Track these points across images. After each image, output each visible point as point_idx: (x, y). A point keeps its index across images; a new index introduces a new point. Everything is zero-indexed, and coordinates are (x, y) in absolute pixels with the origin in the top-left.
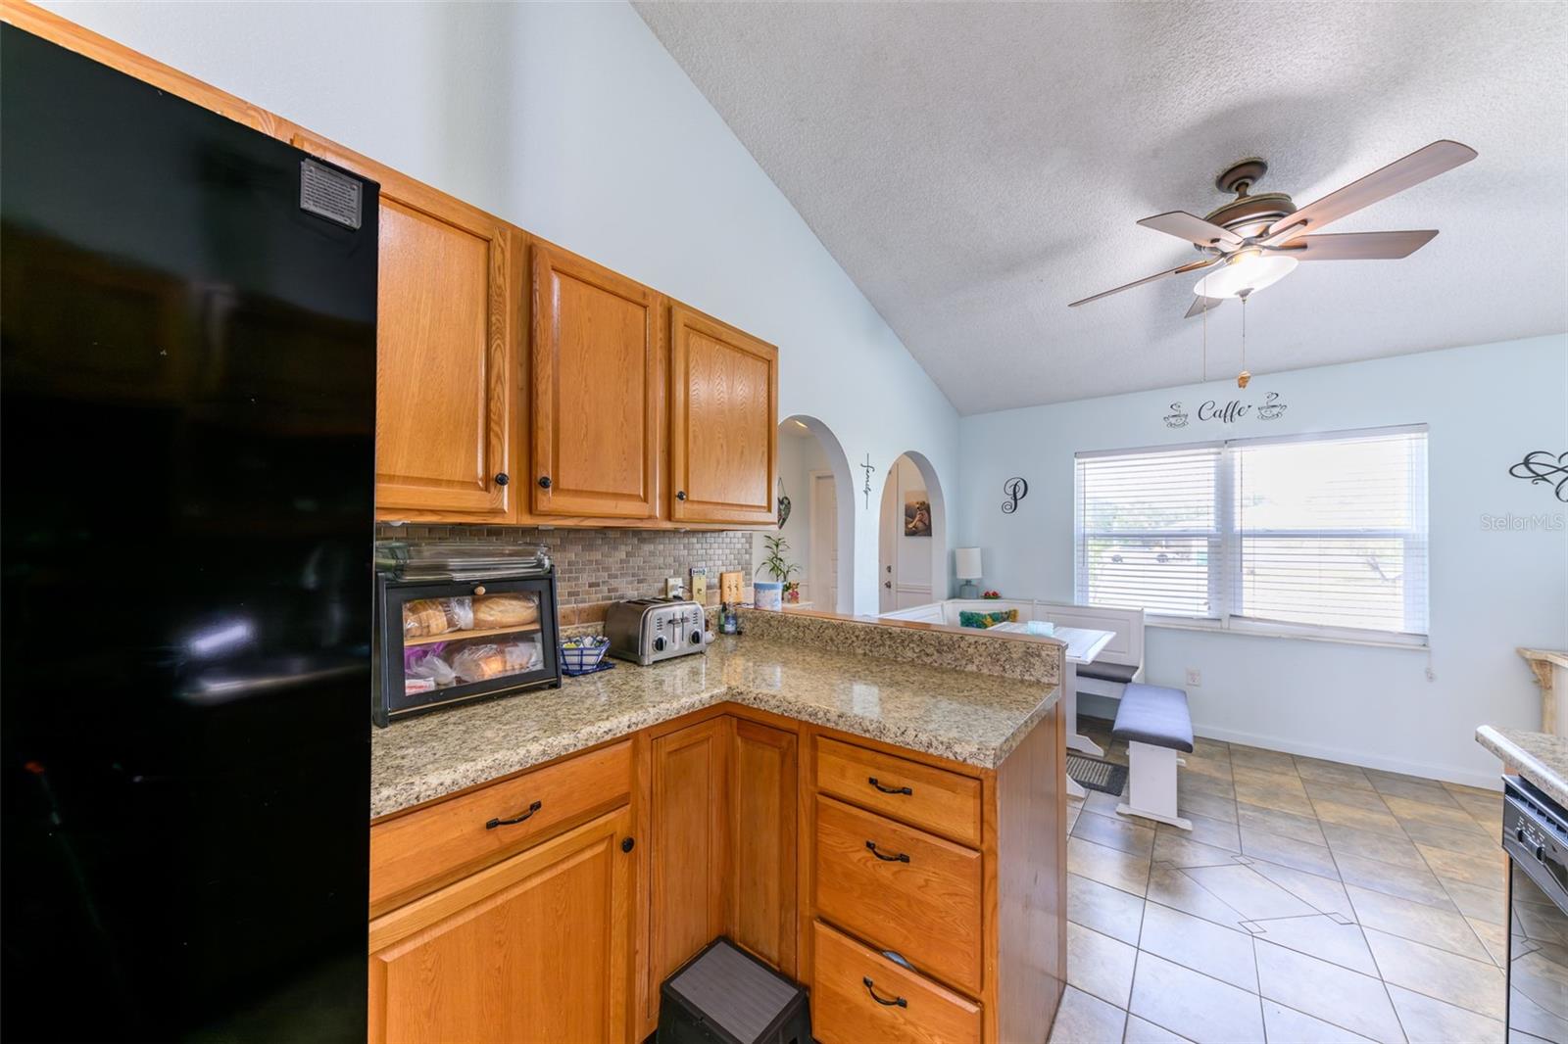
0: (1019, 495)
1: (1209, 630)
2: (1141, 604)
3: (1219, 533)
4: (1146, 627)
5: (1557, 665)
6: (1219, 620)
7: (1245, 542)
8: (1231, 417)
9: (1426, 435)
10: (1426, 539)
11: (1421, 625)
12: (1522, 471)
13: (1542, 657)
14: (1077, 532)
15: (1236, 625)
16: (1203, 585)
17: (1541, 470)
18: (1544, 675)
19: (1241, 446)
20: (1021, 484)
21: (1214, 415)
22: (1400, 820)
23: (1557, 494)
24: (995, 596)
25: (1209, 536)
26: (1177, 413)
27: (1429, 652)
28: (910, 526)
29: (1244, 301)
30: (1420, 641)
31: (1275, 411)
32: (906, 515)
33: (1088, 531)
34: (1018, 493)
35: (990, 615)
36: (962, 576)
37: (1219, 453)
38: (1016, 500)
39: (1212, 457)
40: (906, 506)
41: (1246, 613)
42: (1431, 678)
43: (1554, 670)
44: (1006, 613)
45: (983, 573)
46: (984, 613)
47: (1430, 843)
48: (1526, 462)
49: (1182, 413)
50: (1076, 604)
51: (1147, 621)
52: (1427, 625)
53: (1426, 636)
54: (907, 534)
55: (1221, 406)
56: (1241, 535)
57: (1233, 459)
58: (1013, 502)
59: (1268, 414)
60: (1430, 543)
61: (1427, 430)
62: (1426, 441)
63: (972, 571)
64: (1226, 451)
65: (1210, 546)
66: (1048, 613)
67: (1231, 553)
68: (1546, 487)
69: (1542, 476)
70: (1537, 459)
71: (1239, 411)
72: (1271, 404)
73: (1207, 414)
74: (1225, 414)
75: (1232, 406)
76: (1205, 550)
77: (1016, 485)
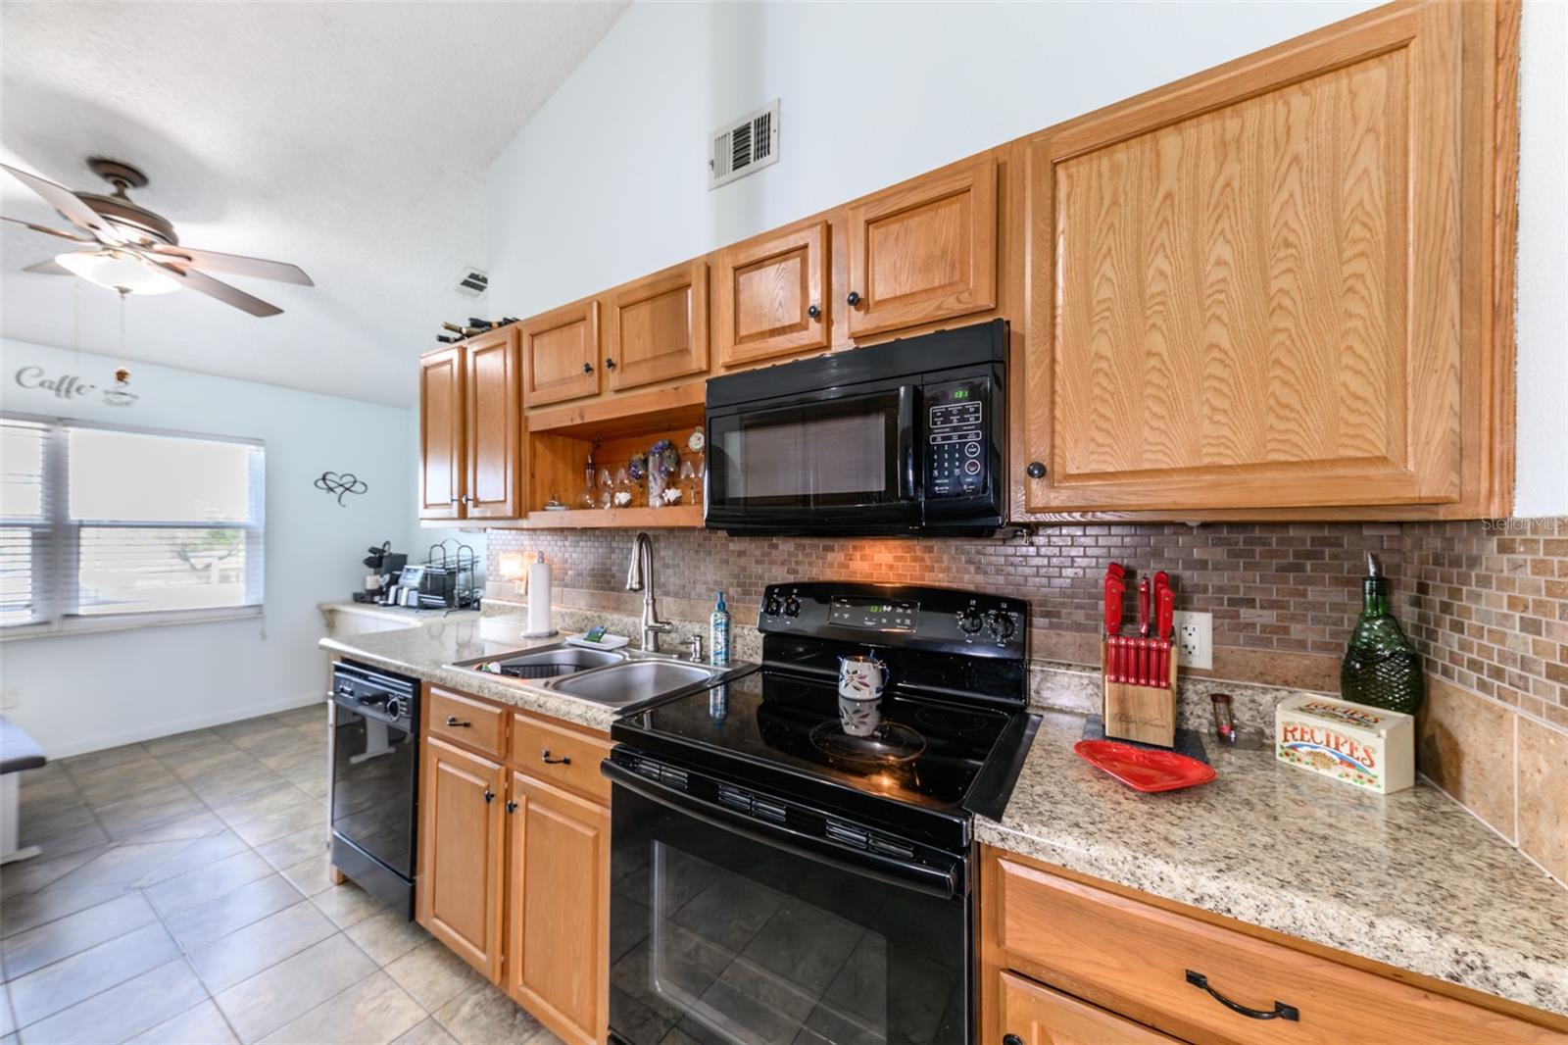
1: (32, 636)
3: (48, 522)
5: (340, 611)
6: (47, 623)
8: (67, 392)
9: (263, 448)
10: (262, 530)
11: (257, 597)
12: (321, 484)
13: (332, 608)
15: (71, 626)
17: (332, 485)
18: (333, 619)
19: (79, 429)
21: (43, 385)
22: (245, 751)
23: (339, 500)
25: (33, 526)
27: (263, 617)
30: (254, 611)
37: (48, 431)
41: (81, 611)
42: (263, 636)
43: (338, 615)
47: (268, 755)
48: (324, 479)
52: (262, 597)
55: (52, 377)
56: (81, 525)
57: (67, 440)
59: (115, 400)
60: (265, 534)
61: (263, 445)
64: (60, 431)
65: (34, 537)
67: (64, 546)
68: (333, 496)
69: (331, 489)
70: (328, 477)
71: (78, 389)
72: (120, 390)
73: (31, 381)
74: (60, 385)
75: (68, 380)
76: (28, 542)
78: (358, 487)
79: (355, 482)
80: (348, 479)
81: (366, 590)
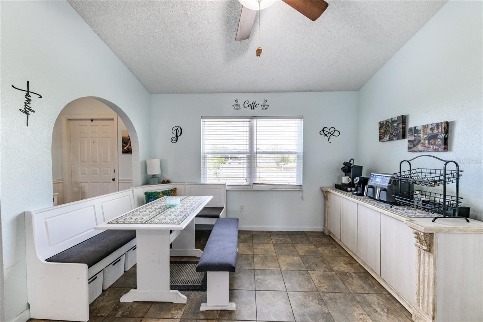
0: (179, 134)
1: (247, 189)
2: (225, 181)
3: (250, 152)
4: (227, 190)
5: (329, 192)
6: (250, 185)
7: (258, 155)
8: (254, 107)
9: (302, 120)
10: (302, 154)
12: (322, 133)
13: (327, 190)
14: (202, 152)
15: (254, 187)
16: (245, 172)
17: (326, 133)
18: (326, 195)
19: (256, 119)
20: (179, 129)
21: (248, 106)
23: (329, 140)
24: (168, 182)
25: (247, 153)
26: (237, 104)
27: (302, 191)
28: (125, 148)
29: (259, 4)
30: (299, 187)
31: (266, 107)
32: (122, 142)
33: (206, 151)
34: (178, 133)
35: (162, 192)
36: (150, 173)
37: (250, 121)
38: (177, 137)
39: (248, 123)
40: (122, 138)
42: (302, 199)
43: (329, 193)
44: (171, 190)
45: (161, 171)
46: (159, 191)
48: (323, 130)
49: (238, 104)
50: (202, 183)
51: (227, 188)
52: (302, 182)
53: (302, 185)
54: (123, 152)
55: (250, 103)
56: (256, 153)
57: (254, 124)
58: (176, 137)
59: (264, 108)
60: (303, 155)
61: (303, 118)
62: (302, 121)
63: (155, 170)
64: (252, 121)
66: (191, 188)
67: (253, 160)
68: (327, 138)
69: (326, 135)
70: (325, 129)
71: (256, 106)
72: (265, 104)
73: (246, 105)
74: (252, 106)
75: (254, 103)
76: (246, 159)
77: (177, 130)
78: (336, 133)
79: (335, 131)
80: (333, 130)
81: (342, 183)
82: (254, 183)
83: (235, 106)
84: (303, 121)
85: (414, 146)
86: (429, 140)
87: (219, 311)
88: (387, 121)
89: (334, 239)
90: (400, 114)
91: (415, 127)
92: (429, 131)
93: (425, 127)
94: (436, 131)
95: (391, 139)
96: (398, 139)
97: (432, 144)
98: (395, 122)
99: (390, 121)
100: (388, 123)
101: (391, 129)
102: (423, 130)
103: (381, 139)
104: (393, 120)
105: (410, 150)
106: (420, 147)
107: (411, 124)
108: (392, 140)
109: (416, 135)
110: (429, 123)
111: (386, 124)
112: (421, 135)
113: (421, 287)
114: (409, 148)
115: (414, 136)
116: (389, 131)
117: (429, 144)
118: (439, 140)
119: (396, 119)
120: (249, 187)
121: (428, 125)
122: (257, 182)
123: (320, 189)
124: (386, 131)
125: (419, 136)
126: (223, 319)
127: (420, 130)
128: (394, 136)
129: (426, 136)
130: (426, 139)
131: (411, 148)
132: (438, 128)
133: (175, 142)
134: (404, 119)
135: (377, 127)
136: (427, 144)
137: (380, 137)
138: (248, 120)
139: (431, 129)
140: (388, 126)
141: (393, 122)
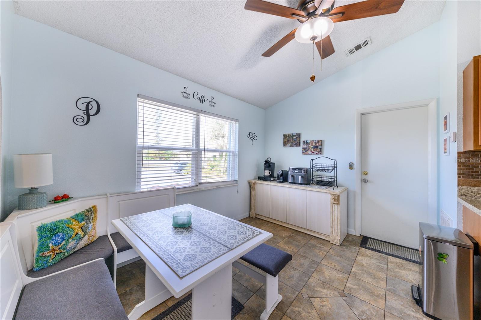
1: (196, 190)
4: (176, 195)
8: (202, 101)
13: (252, 182)
15: (201, 187)
17: (251, 137)
18: (254, 186)
21: (198, 98)
23: (252, 143)
24: (65, 198)
25: (192, 150)
26: (186, 92)
27: (238, 185)
30: (235, 182)
31: (213, 104)
35: (73, 218)
37: (198, 115)
42: (238, 191)
44: (88, 211)
48: (249, 135)
49: (188, 93)
50: (136, 191)
52: (237, 178)
53: (237, 180)
56: (201, 150)
58: (85, 117)
59: (211, 104)
60: (238, 154)
61: (238, 122)
68: (251, 141)
71: (204, 100)
72: (212, 101)
73: (196, 97)
74: (201, 99)
75: (203, 97)
76: (191, 156)
77: (88, 103)
78: (256, 138)
80: (254, 135)
81: (264, 176)
82: (199, 183)
83: (185, 94)
84: (239, 124)
85: (306, 151)
86: (314, 148)
87: (276, 309)
88: (289, 135)
89: (262, 218)
90: (298, 132)
91: (307, 141)
92: (314, 144)
93: (312, 141)
94: (317, 144)
95: (291, 146)
96: (297, 146)
97: (315, 151)
98: (295, 136)
99: (291, 135)
100: (290, 136)
101: (292, 140)
102: (311, 143)
103: (285, 145)
104: (293, 134)
105: (304, 153)
106: (309, 152)
107: (303, 139)
108: (293, 146)
109: (307, 145)
110: (314, 139)
111: (289, 136)
112: (310, 145)
113: (334, 223)
114: (303, 152)
115: (306, 146)
116: (291, 141)
117: (314, 150)
118: (319, 149)
119: (295, 134)
120: (197, 187)
121: (313, 141)
122: (203, 181)
123: (247, 182)
124: (288, 141)
125: (308, 146)
126: (285, 311)
127: (309, 143)
128: (294, 144)
129: (312, 146)
130: (312, 148)
131: (304, 152)
132: (318, 143)
133: (82, 123)
134: (299, 135)
135: (282, 137)
136: (313, 151)
137: (284, 144)
138: (195, 113)
139: (315, 143)
140: (290, 138)
141: (293, 136)
